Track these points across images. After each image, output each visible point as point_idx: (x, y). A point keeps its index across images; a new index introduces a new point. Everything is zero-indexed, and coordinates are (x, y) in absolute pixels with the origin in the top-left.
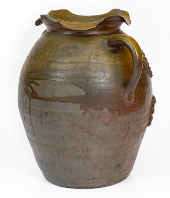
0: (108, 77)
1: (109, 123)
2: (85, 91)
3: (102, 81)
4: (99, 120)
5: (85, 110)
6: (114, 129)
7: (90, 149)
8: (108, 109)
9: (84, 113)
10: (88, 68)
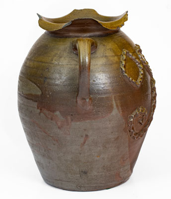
0: (64, 80)
1: (62, 127)
2: (42, 91)
3: (57, 83)
4: (52, 121)
5: (41, 110)
6: (68, 133)
7: (50, 149)
8: (60, 112)
9: (40, 112)
10: (48, 69)
